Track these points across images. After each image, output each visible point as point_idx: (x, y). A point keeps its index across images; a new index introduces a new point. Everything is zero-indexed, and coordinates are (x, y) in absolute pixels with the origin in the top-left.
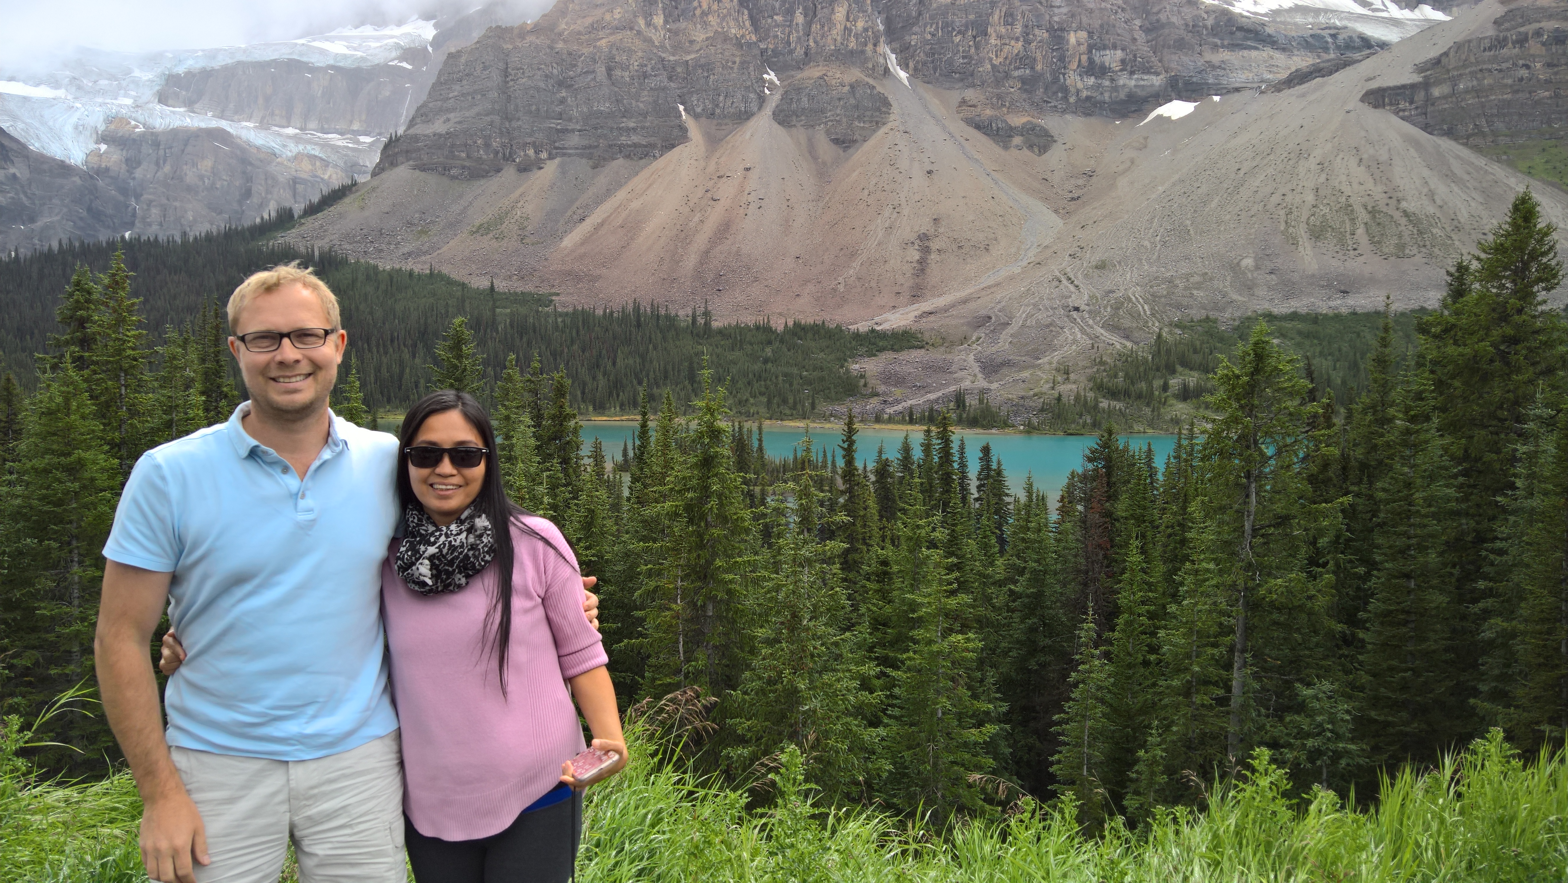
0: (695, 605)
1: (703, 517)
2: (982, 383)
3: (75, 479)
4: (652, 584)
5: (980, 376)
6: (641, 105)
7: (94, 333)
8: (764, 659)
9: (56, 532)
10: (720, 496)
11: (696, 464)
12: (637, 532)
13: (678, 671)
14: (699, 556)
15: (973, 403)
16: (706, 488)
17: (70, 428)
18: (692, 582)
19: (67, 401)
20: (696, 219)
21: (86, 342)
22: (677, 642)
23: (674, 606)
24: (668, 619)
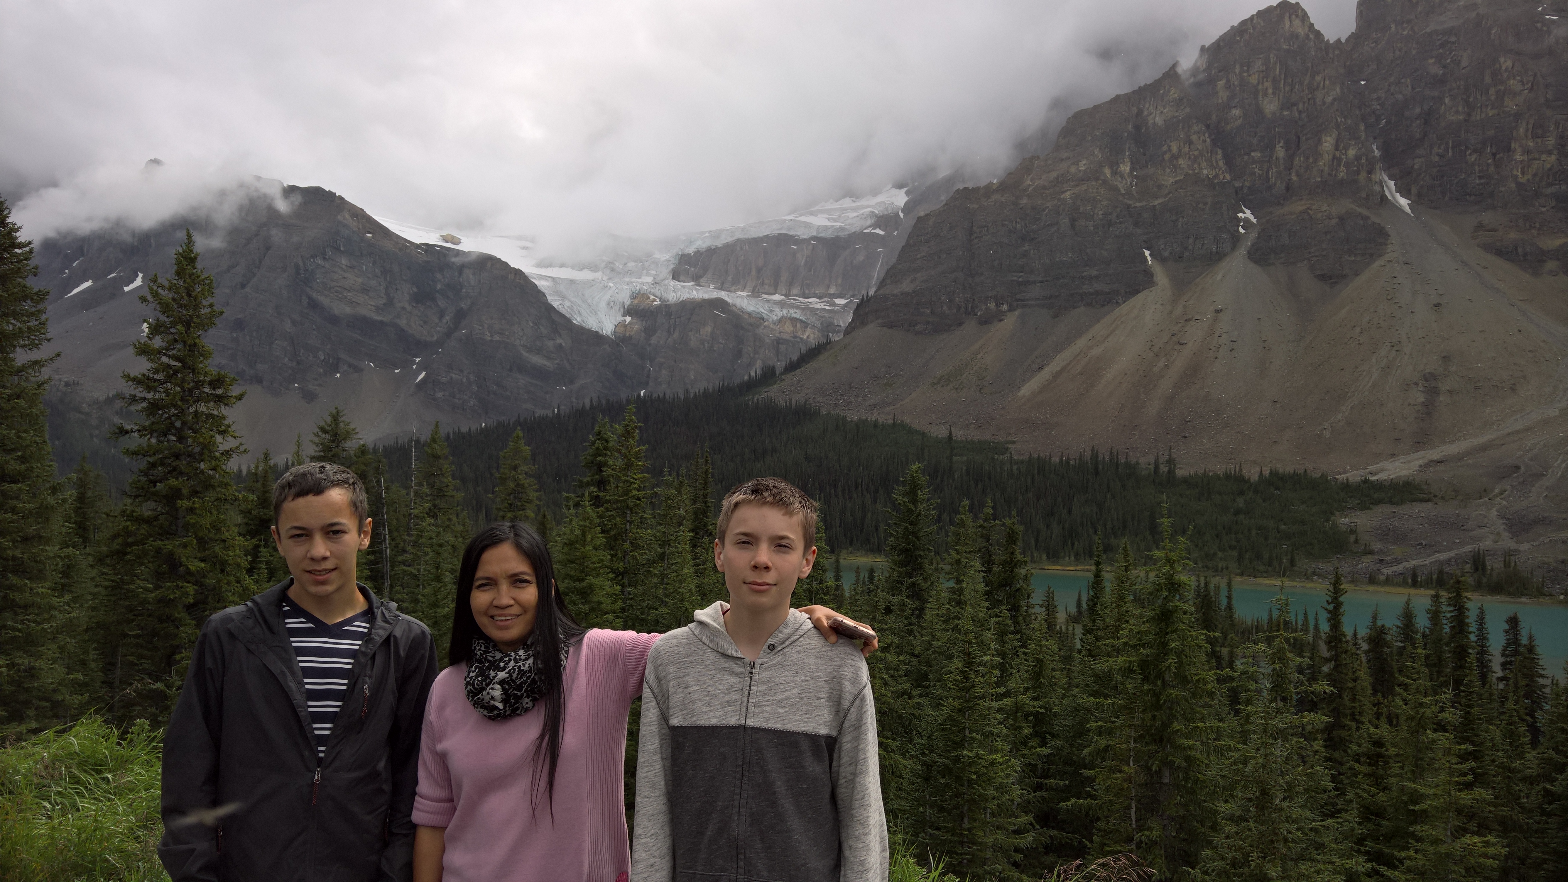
0: (1149, 769)
1: (1160, 675)
2: (1508, 542)
3: (586, 602)
4: (1103, 743)
5: (1505, 534)
6: (1105, 253)
7: (609, 476)
8: (1227, 837)
10: (1179, 654)
11: (1153, 618)
12: (1087, 686)
13: (1129, 840)
14: (1154, 717)
15: (1496, 566)
16: (1165, 644)
17: (584, 557)
18: (1147, 744)
19: (584, 533)
20: (1161, 363)
21: (602, 484)
22: (1129, 807)
23: (1126, 768)
24: (1119, 781)
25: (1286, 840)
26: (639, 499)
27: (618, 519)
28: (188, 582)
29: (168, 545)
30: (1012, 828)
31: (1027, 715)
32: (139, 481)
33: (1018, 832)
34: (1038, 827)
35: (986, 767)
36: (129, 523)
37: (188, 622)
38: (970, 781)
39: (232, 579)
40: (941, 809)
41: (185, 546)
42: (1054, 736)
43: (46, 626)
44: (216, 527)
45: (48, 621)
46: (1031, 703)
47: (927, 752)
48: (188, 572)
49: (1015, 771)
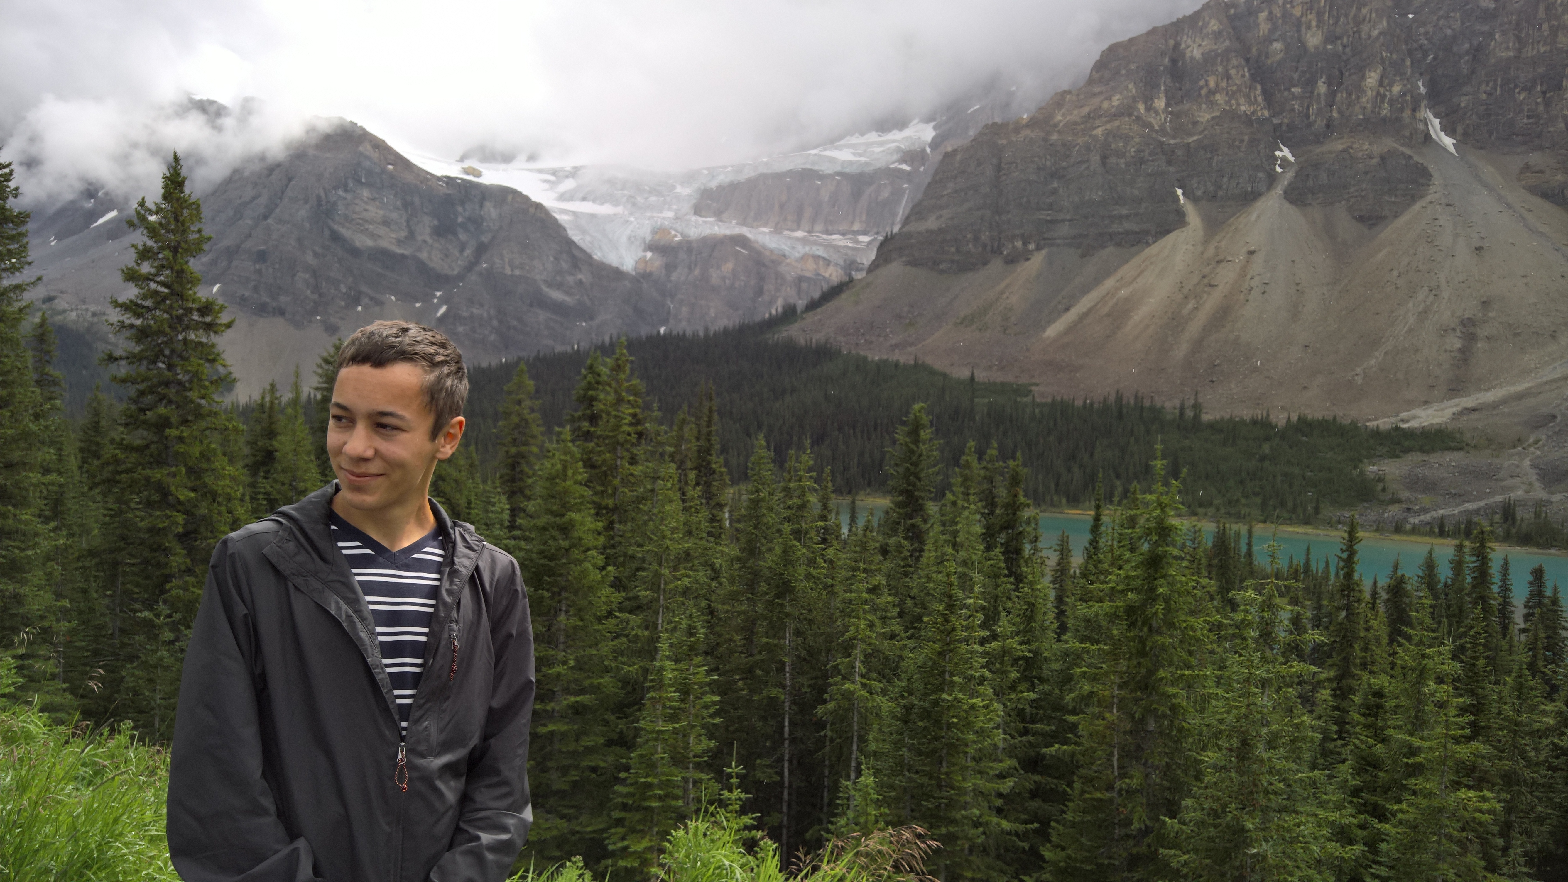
0: (1132, 716)
1: (1146, 622)
2: (1539, 493)
3: (567, 538)
4: (1087, 688)
5: (1537, 484)
6: (1136, 192)
7: (599, 411)
8: (1206, 788)
9: (549, 583)
10: (1167, 600)
11: (1142, 563)
12: (1078, 631)
13: (1110, 787)
14: (1139, 664)
15: (1526, 516)
16: (1153, 590)
17: (566, 492)
18: (1131, 691)
20: (1191, 305)
21: (593, 419)
22: (1111, 754)
23: (1109, 715)
24: (1101, 728)
25: (1267, 792)
26: (629, 434)
27: (608, 455)
28: (178, 511)
29: (157, 474)
30: (992, 773)
31: (1016, 660)
32: (129, 409)
33: (1002, 776)
34: (1022, 772)
35: (966, 711)
36: (117, 451)
37: (178, 551)
38: (950, 726)
39: (223, 509)
40: (920, 753)
41: (174, 475)
42: (1042, 680)
43: (30, 553)
44: (205, 456)
45: (33, 547)
46: (1019, 647)
47: (906, 694)
48: (179, 502)
49: (998, 716)
